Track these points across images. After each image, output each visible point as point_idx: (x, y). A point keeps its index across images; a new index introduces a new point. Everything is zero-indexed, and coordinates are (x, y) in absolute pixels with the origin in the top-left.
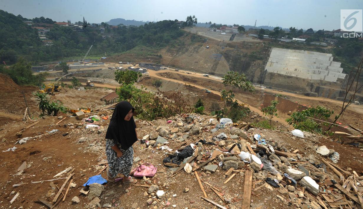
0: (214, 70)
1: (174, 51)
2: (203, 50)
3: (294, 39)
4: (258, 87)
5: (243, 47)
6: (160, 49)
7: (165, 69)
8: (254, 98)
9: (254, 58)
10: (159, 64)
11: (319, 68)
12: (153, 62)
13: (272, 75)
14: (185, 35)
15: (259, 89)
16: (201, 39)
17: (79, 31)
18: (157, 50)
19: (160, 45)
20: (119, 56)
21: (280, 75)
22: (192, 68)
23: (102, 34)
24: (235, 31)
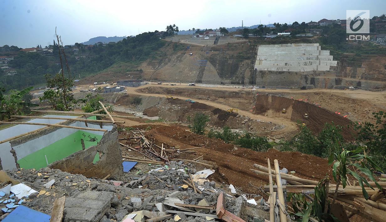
0: (201, 77)
1: (156, 63)
2: (188, 57)
3: (279, 34)
4: (249, 88)
5: (228, 49)
6: (141, 63)
7: (146, 84)
8: (246, 101)
9: (241, 58)
10: (140, 80)
11: (310, 59)
12: (133, 78)
13: (263, 73)
14: (167, 44)
15: (250, 90)
17: (48, 56)
18: (137, 64)
19: (140, 59)
20: (94, 76)
21: (271, 72)
22: (177, 78)
23: (76, 55)
24: (219, 34)
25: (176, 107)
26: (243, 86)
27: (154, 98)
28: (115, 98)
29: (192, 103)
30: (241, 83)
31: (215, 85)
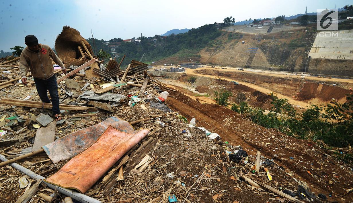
0: (250, 63)
1: (212, 50)
2: (239, 45)
3: (348, 18)
4: (298, 75)
5: (281, 37)
6: (200, 50)
7: (202, 67)
8: (292, 88)
9: (294, 46)
10: (198, 63)
12: (193, 62)
13: (318, 61)
14: (223, 34)
15: (299, 77)
16: (237, 36)
17: (138, 44)
18: (197, 51)
19: (199, 47)
20: (165, 60)
22: (228, 63)
23: (155, 44)
24: (274, 23)
25: (221, 87)
26: (292, 73)
27: (206, 78)
28: (177, 76)
29: (235, 84)
30: (290, 70)
31: (263, 70)
